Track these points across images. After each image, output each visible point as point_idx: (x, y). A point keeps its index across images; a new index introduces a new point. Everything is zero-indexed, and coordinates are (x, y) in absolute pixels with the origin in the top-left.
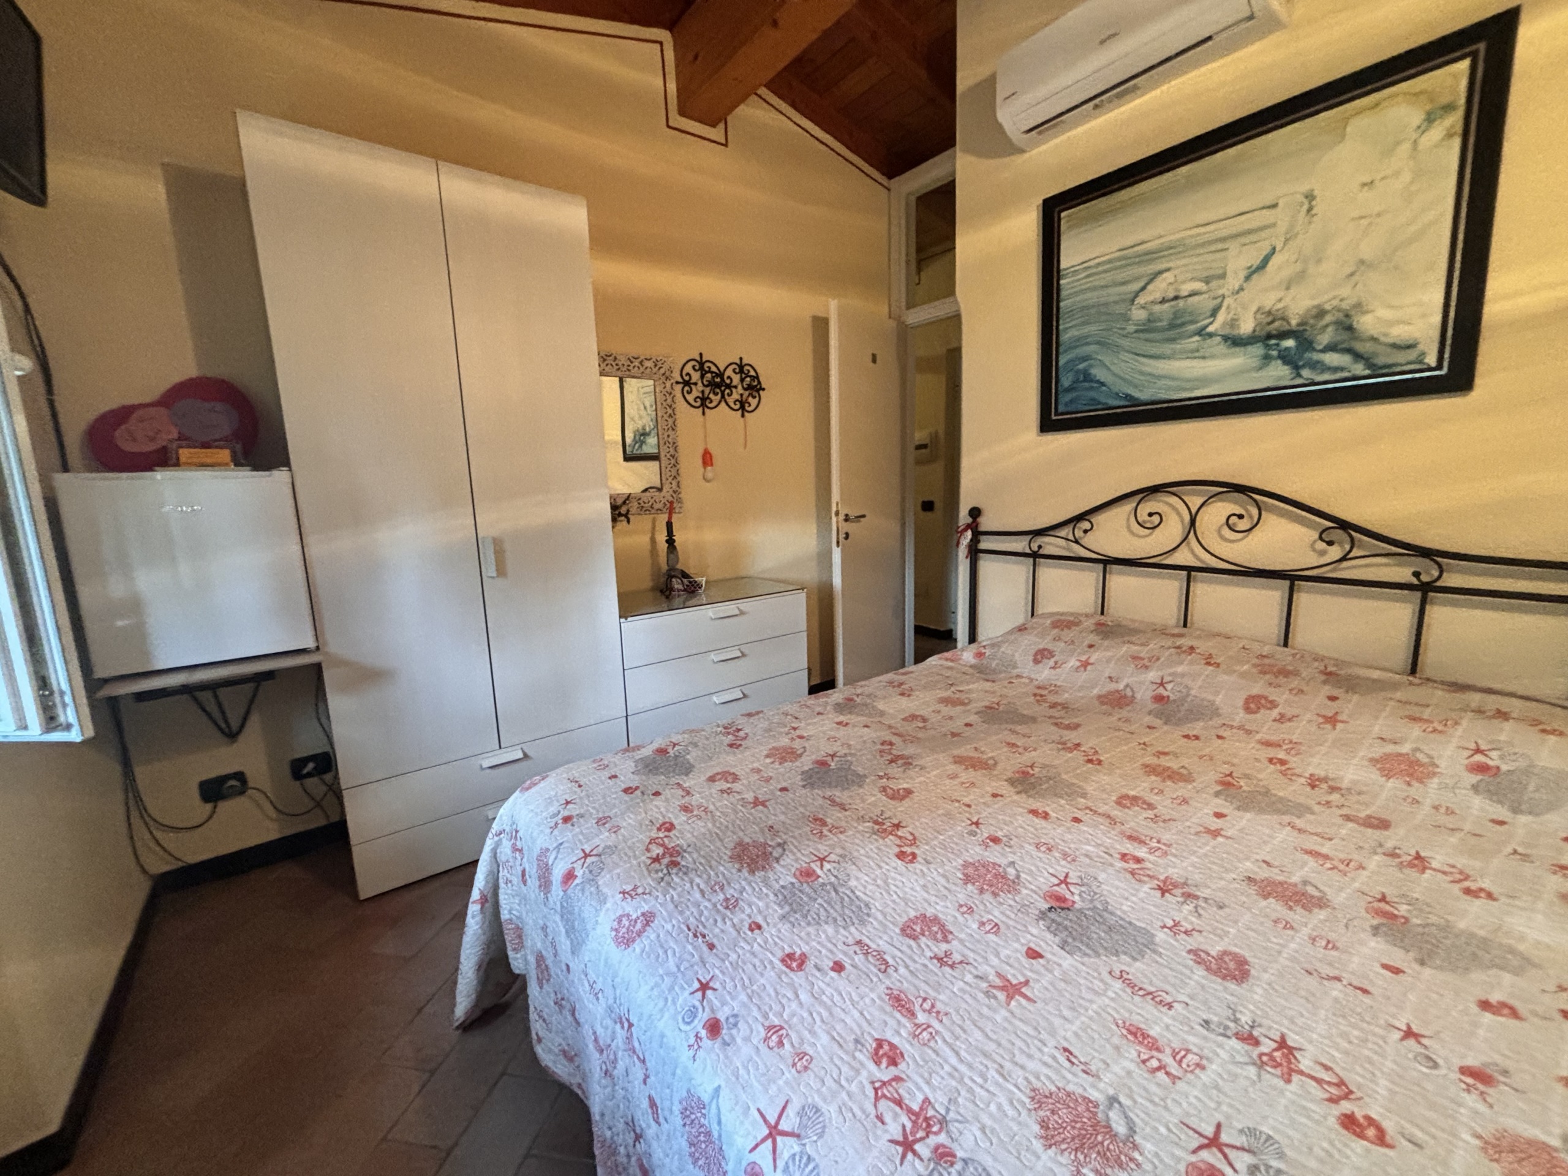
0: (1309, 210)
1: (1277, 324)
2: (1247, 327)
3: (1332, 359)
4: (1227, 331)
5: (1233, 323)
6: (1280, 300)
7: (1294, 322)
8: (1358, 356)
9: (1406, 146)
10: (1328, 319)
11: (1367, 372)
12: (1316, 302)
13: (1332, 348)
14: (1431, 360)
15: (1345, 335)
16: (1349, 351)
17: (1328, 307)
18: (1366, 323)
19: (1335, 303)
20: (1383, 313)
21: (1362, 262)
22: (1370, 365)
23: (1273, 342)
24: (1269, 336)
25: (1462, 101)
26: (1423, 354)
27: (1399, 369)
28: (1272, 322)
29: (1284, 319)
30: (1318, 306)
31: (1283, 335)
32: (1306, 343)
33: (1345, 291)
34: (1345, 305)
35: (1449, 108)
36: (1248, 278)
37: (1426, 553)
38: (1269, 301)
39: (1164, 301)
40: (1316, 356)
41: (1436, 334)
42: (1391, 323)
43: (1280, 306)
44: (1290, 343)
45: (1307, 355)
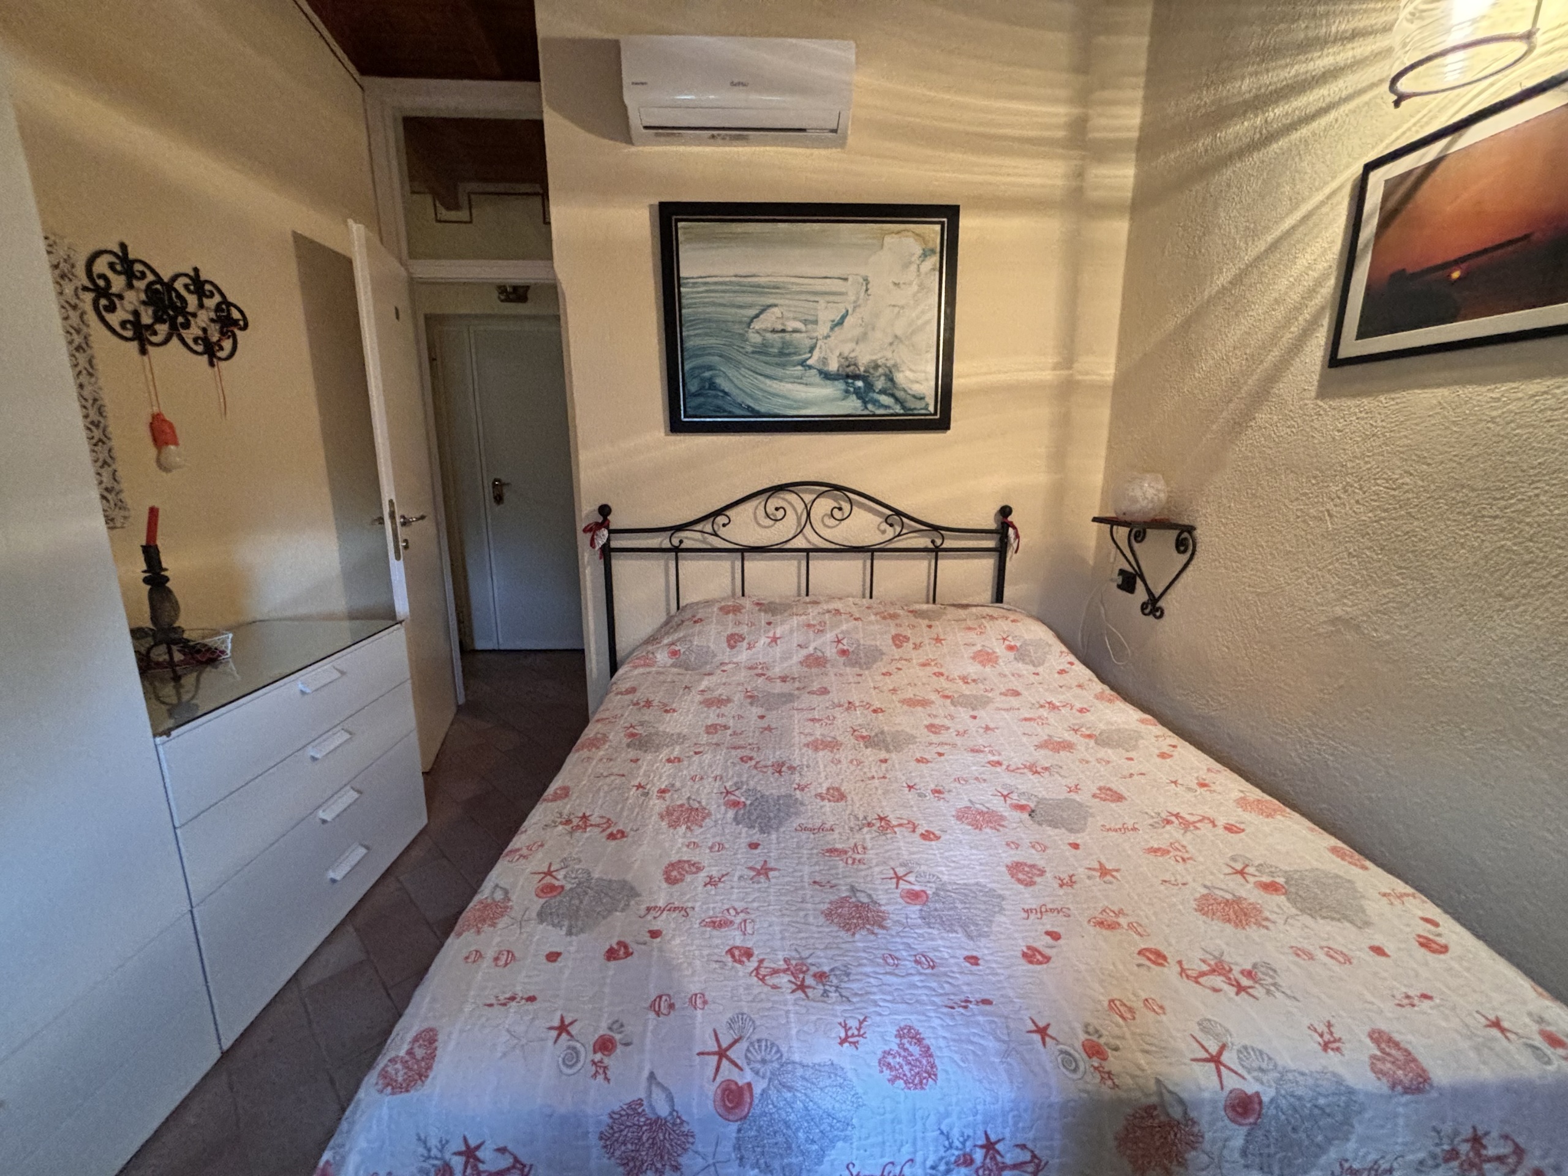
0: (867, 290)
1: (852, 368)
2: (833, 366)
3: (885, 399)
4: (820, 367)
5: (824, 361)
6: (853, 351)
7: (862, 369)
8: (897, 400)
9: (913, 268)
10: (881, 371)
11: (902, 412)
12: (874, 358)
13: (883, 392)
14: (931, 409)
15: (889, 384)
16: (893, 395)
17: (880, 362)
18: (900, 378)
19: (883, 361)
20: (908, 373)
21: (896, 337)
22: (903, 407)
23: (850, 381)
24: (848, 376)
25: (938, 249)
26: (927, 405)
27: (916, 412)
28: (848, 366)
29: (855, 365)
30: (875, 361)
31: (857, 377)
32: (869, 386)
33: (889, 355)
34: (890, 363)
35: (933, 251)
36: (832, 329)
37: (936, 528)
38: (846, 349)
39: (774, 331)
40: (876, 396)
41: (933, 393)
42: (912, 382)
43: (852, 355)
44: (860, 384)
45: (871, 394)
